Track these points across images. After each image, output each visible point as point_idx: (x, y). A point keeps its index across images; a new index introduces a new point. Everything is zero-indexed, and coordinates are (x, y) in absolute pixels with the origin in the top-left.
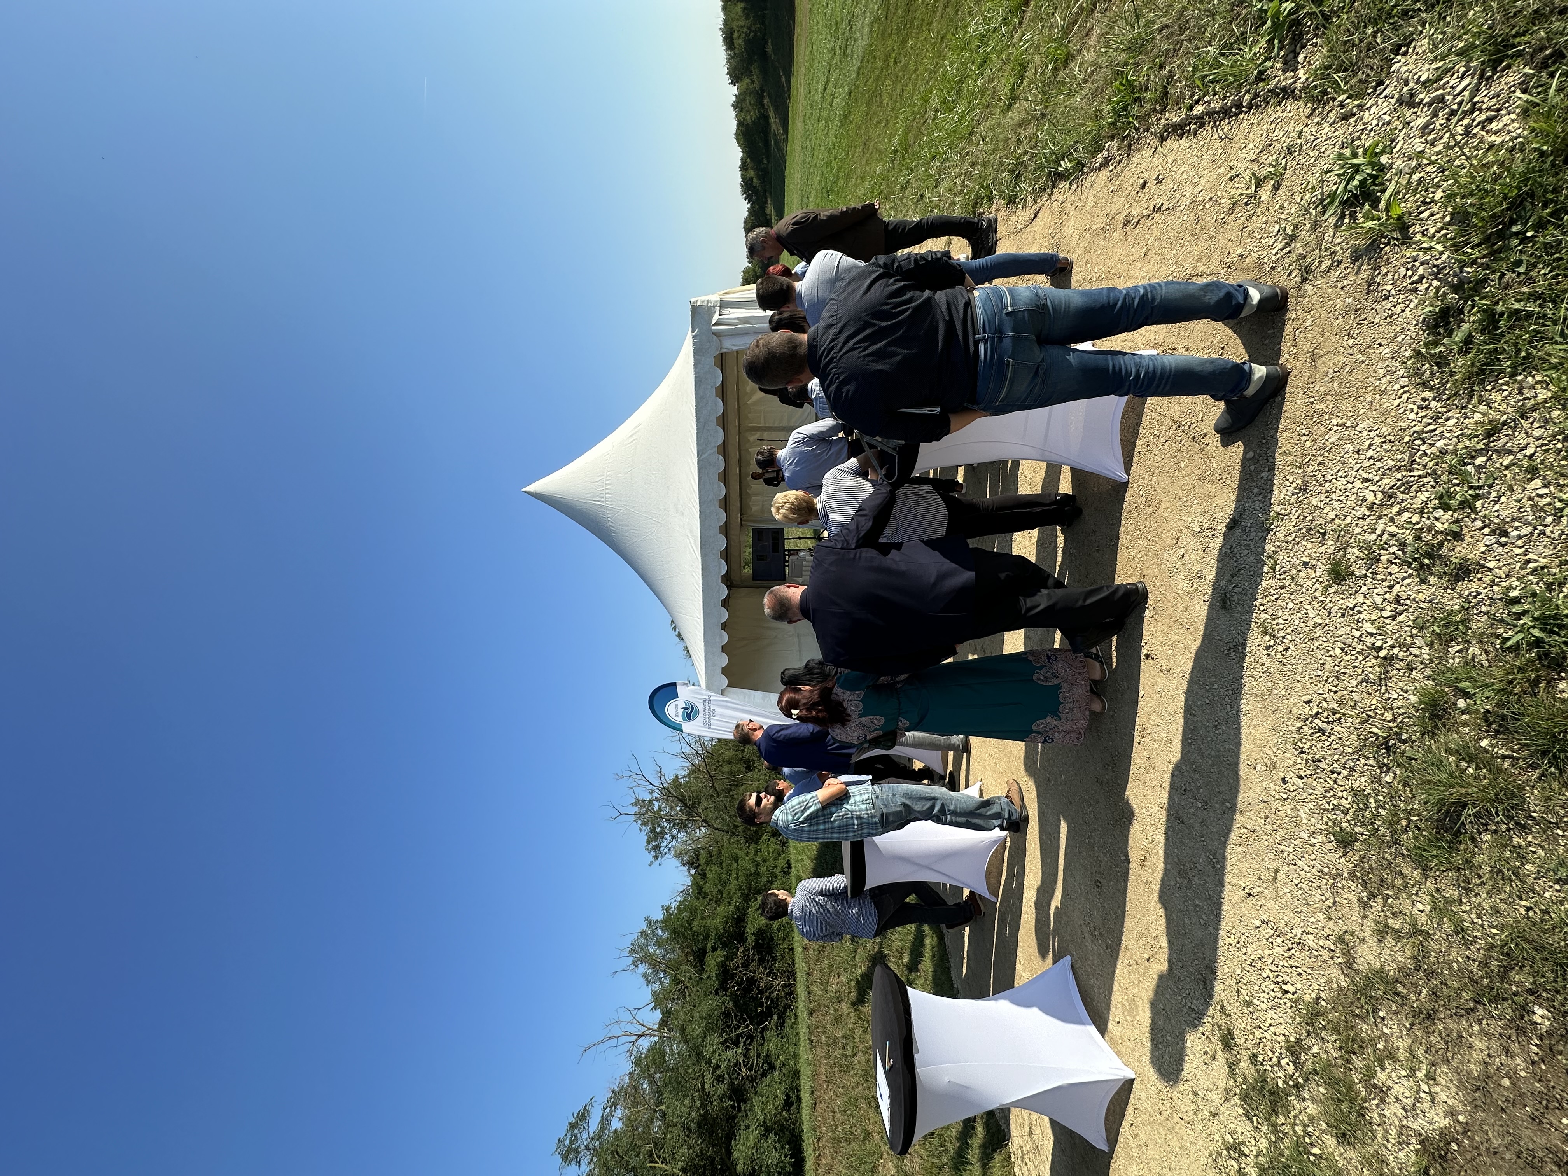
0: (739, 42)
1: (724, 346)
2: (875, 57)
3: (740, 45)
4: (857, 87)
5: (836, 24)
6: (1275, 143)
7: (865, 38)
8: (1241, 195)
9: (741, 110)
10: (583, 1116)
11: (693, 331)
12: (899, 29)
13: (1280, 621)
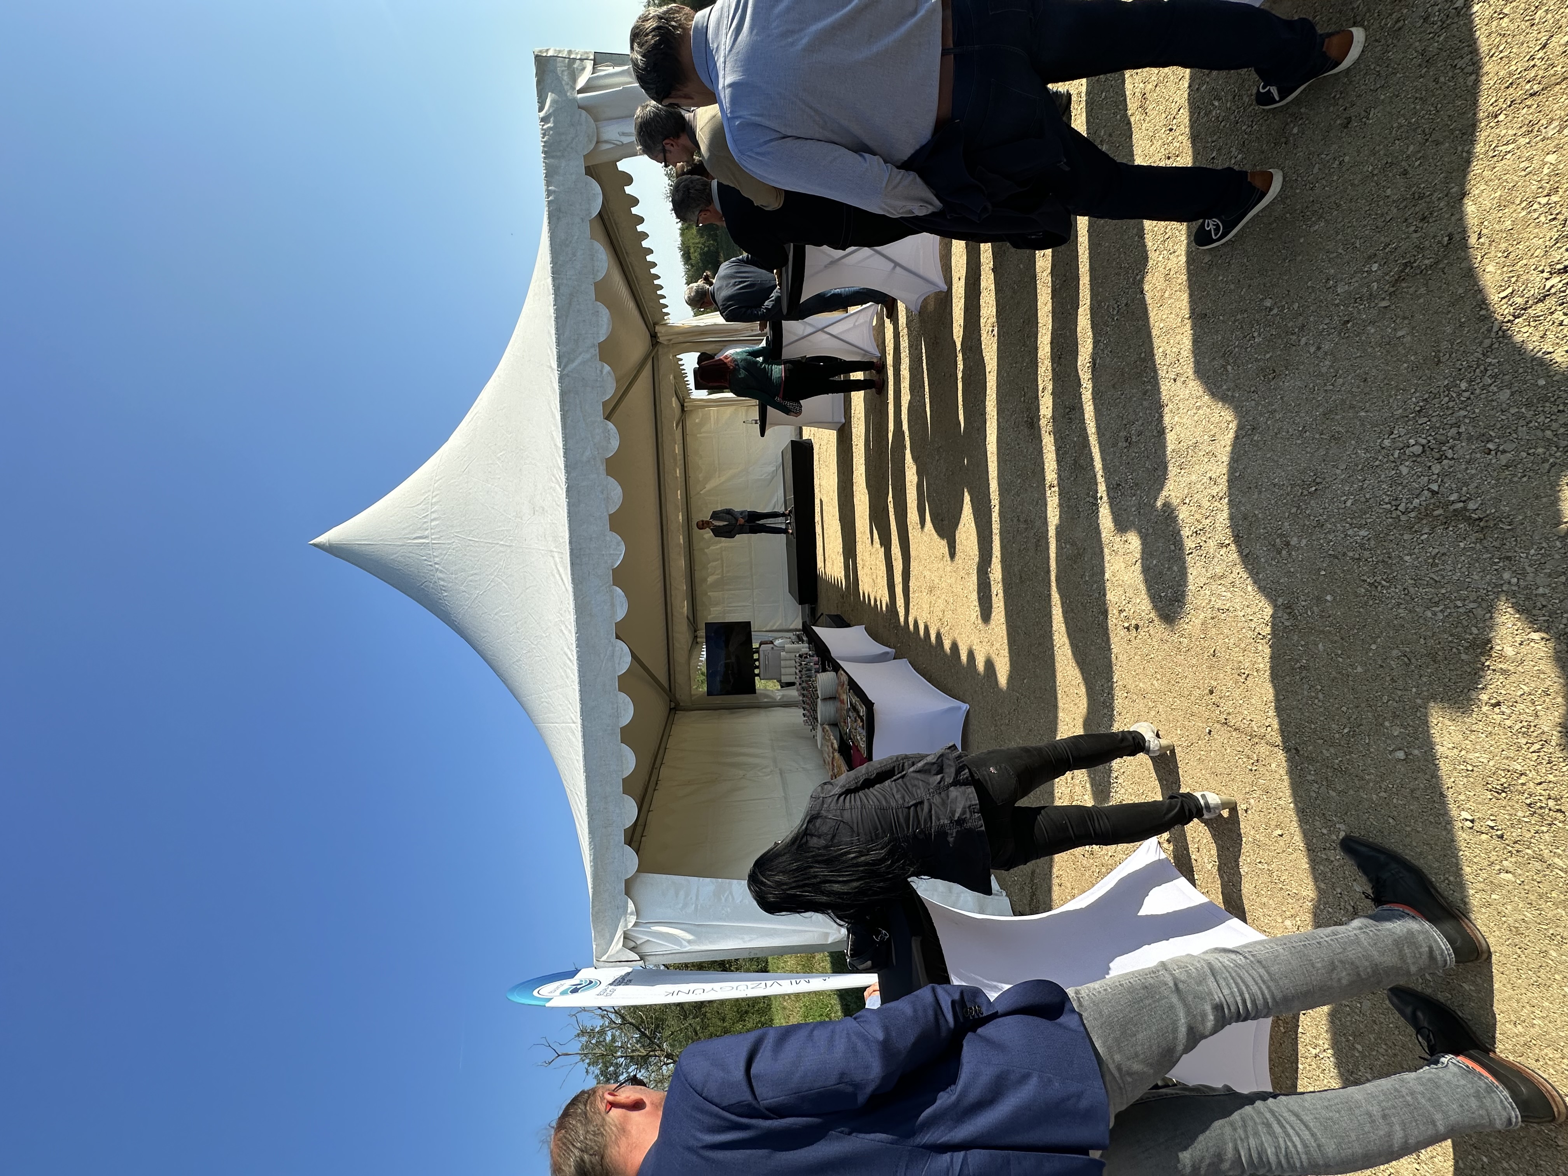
1: (603, 137)
11: (540, 110)
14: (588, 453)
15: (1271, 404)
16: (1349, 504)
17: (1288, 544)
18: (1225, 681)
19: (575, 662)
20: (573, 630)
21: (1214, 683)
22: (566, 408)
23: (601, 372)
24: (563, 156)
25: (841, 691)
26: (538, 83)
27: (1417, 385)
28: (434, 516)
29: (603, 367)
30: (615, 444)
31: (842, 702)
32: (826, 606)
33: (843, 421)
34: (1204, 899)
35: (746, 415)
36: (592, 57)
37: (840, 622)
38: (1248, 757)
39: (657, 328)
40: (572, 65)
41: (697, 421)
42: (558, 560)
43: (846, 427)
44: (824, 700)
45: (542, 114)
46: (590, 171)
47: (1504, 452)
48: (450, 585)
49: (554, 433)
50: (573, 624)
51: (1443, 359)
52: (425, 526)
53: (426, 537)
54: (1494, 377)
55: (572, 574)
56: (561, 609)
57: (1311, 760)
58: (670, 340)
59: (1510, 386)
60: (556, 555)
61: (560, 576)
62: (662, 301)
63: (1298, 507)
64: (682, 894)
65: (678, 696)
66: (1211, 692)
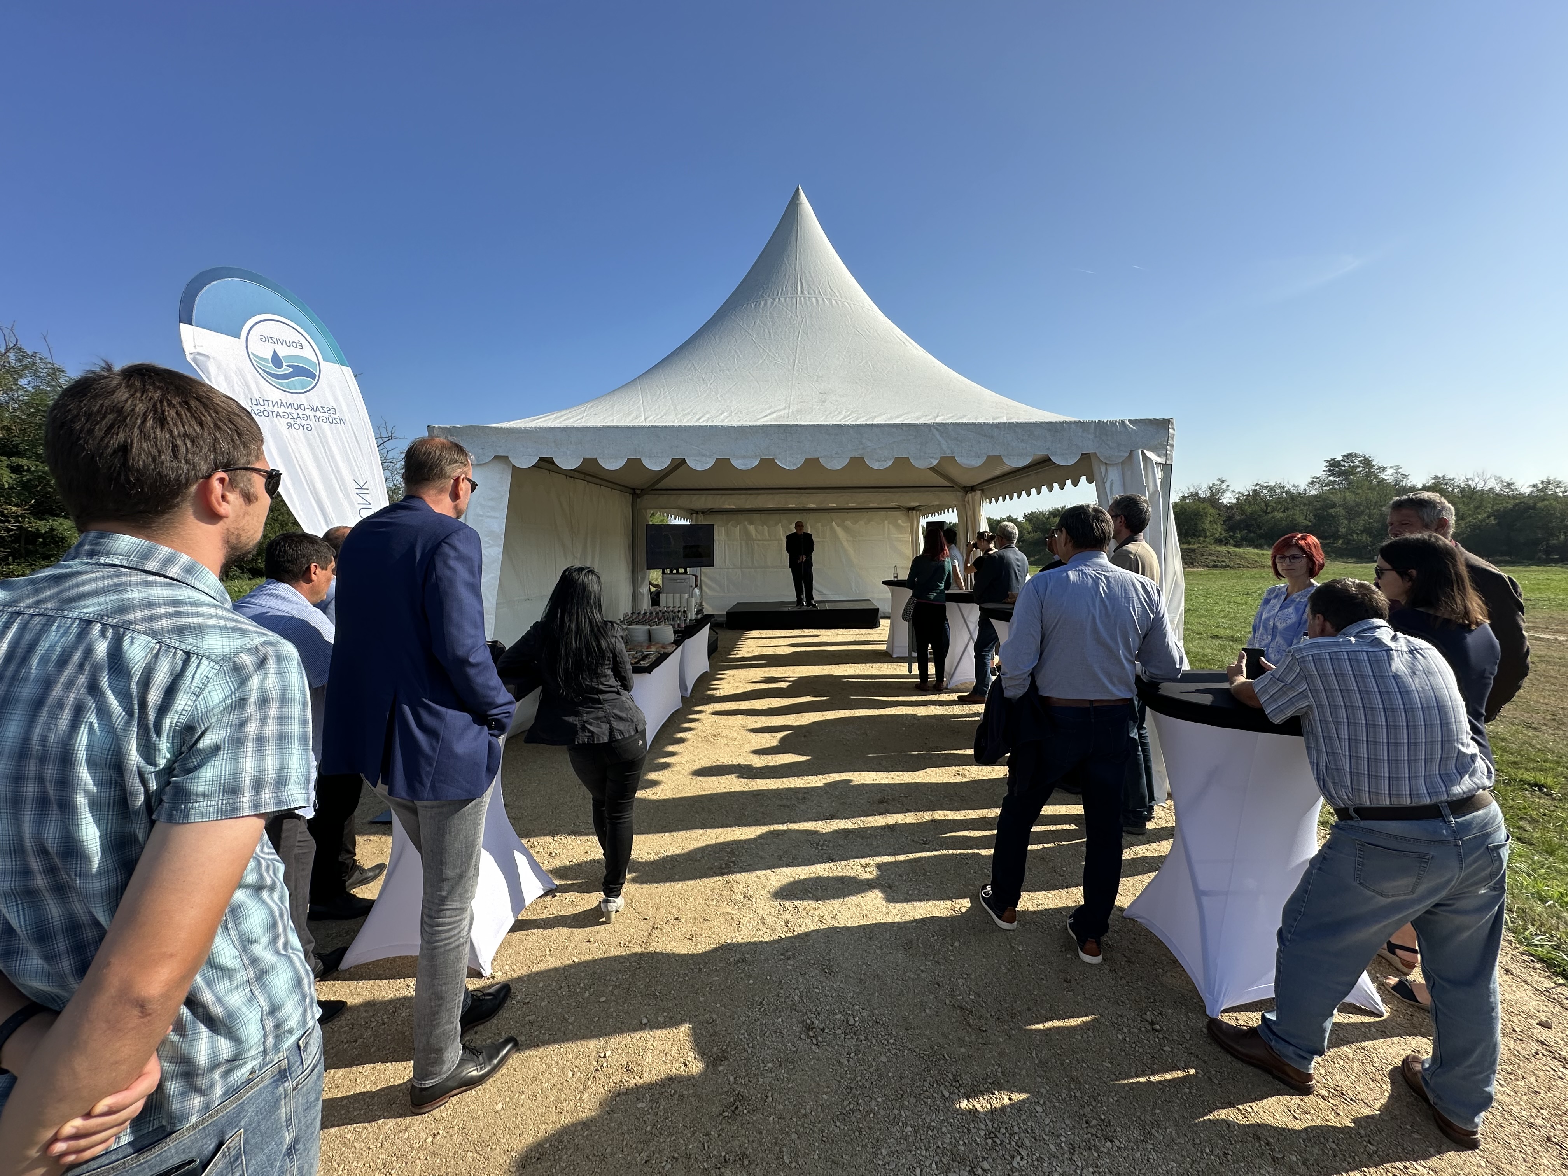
1: (1110, 469)
11: (1130, 421)
14: (869, 444)
15: (887, 947)
16: (817, 990)
17: (788, 959)
18: (684, 928)
19: (697, 424)
20: (725, 423)
21: (683, 921)
22: (904, 428)
23: (932, 458)
24: (1096, 437)
25: (658, 646)
26: (1150, 420)
27: (893, 1020)
28: (820, 300)
29: (936, 459)
30: (876, 466)
31: (649, 647)
32: (724, 636)
33: (895, 656)
34: (528, 902)
35: (903, 568)
36: (1168, 462)
37: (712, 649)
38: (630, 942)
39: (979, 492)
40: (1163, 447)
41: (900, 522)
42: (782, 413)
43: (889, 658)
44: (649, 631)
45: (1127, 422)
46: (1086, 457)
47: (848, 1061)
48: (761, 311)
49: (885, 416)
50: (730, 424)
51: (909, 1032)
52: (812, 292)
53: (802, 292)
54: (896, 1054)
55: (771, 426)
56: (741, 413)
57: (633, 976)
58: (969, 503)
59: (889, 1061)
60: (786, 411)
61: (770, 414)
62: (1001, 498)
63: (814, 964)
64: (491, 503)
65: (646, 497)
66: (676, 919)
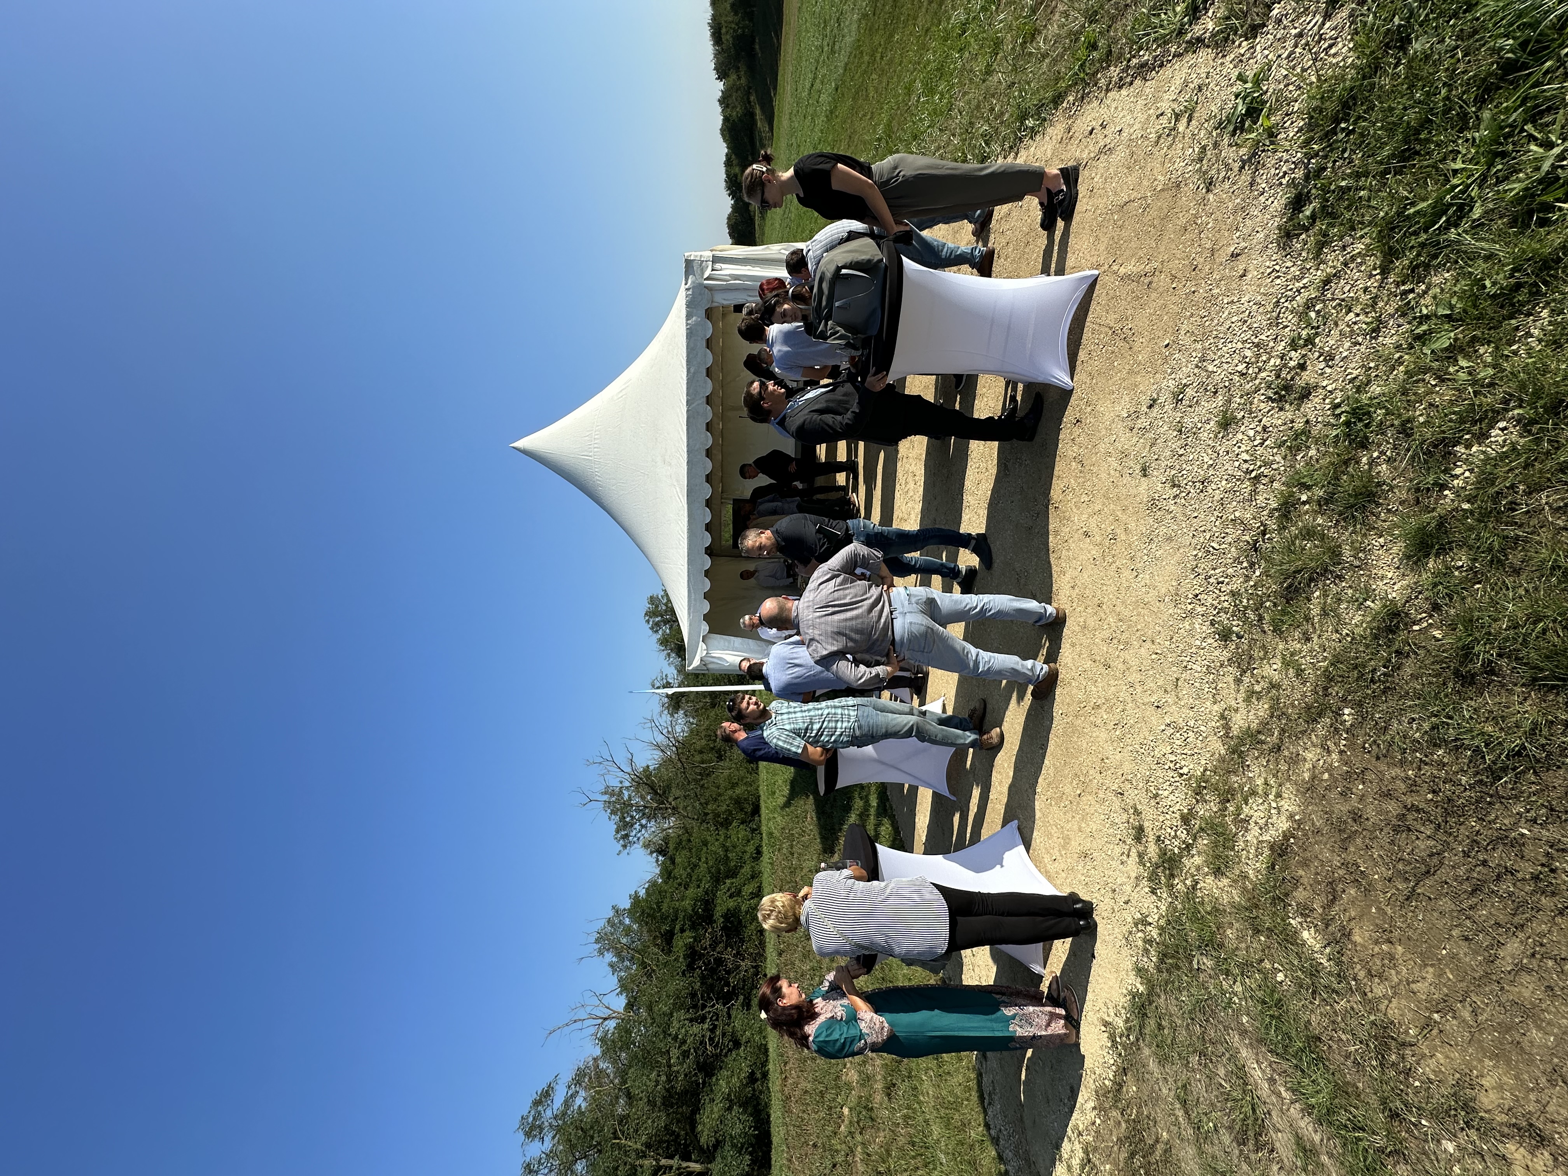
0: (727, 38)
1: (714, 300)
2: (862, 53)
3: (727, 40)
4: (844, 82)
5: (825, 22)
6: (1190, 84)
7: (853, 34)
8: (1164, 128)
9: (727, 106)
10: (546, 1094)
12: (886, 24)
13: (1184, 472)
45: (687, 287)
